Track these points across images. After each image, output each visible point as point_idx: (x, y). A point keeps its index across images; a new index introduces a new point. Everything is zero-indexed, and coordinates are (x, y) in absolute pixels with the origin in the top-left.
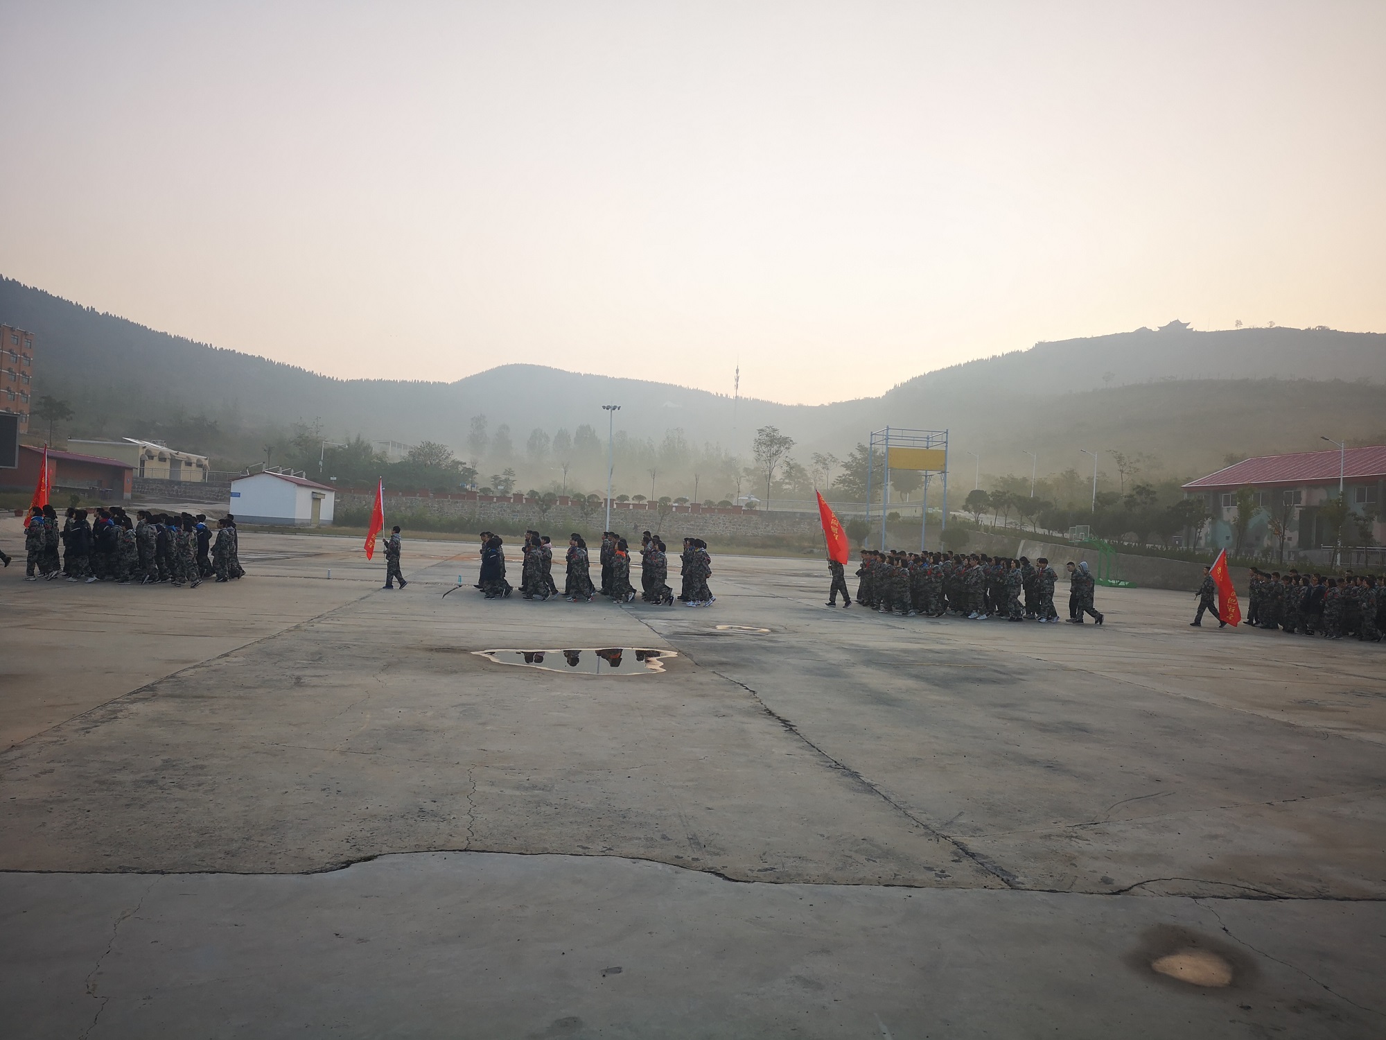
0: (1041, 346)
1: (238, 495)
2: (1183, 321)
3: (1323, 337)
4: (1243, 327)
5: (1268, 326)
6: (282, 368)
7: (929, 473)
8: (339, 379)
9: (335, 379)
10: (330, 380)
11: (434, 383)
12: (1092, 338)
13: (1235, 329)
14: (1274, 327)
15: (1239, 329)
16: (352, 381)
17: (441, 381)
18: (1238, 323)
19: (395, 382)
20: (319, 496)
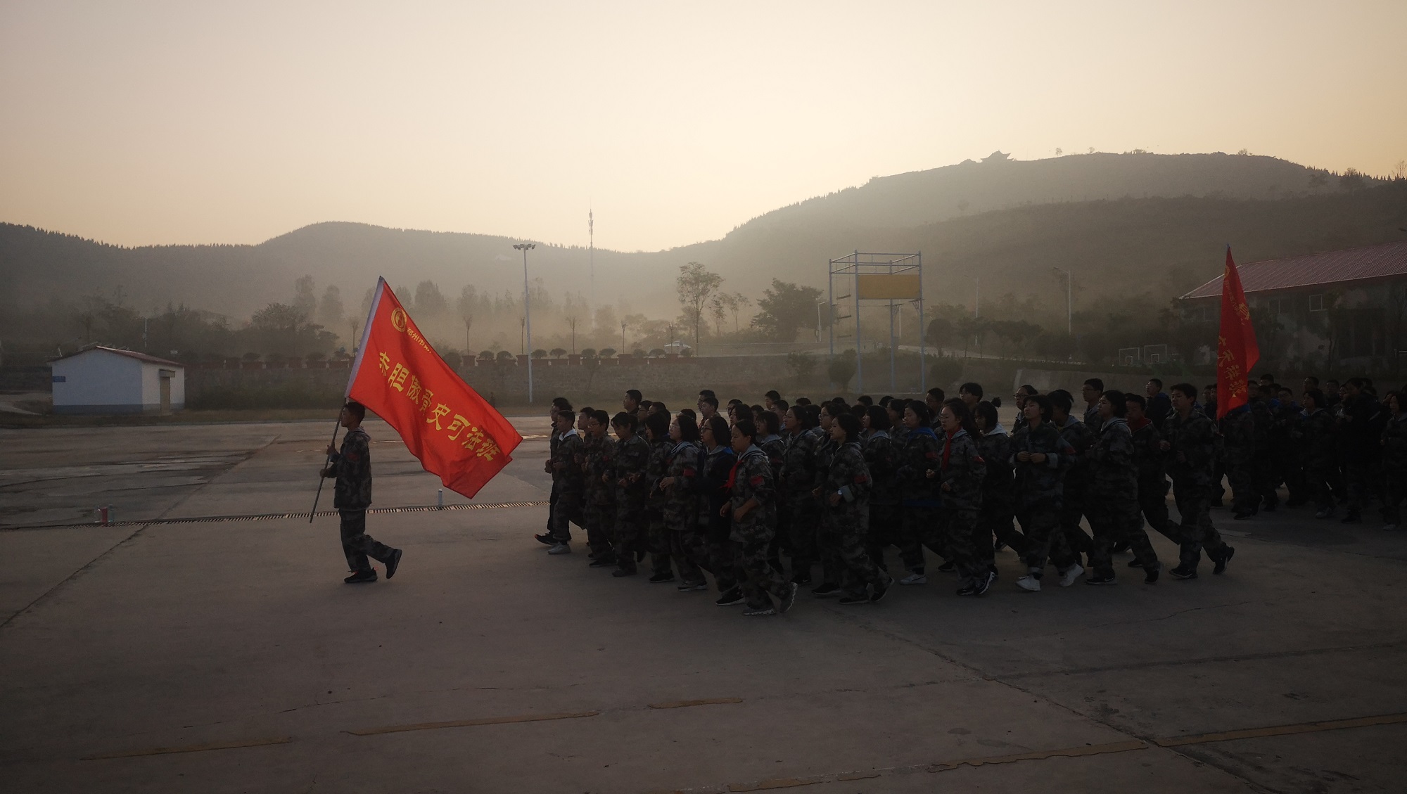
0: (874, 181)
1: (63, 379)
2: (1004, 152)
3: (1140, 159)
4: (1063, 155)
5: (1088, 152)
6: (56, 238)
7: (895, 302)
8: (125, 247)
9: (119, 247)
10: (114, 248)
11: (237, 246)
12: (922, 172)
13: (1056, 156)
14: (1094, 152)
15: (1059, 156)
16: (140, 248)
17: (245, 243)
18: (1059, 151)
19: (190, 247)
20: (168, 374)
